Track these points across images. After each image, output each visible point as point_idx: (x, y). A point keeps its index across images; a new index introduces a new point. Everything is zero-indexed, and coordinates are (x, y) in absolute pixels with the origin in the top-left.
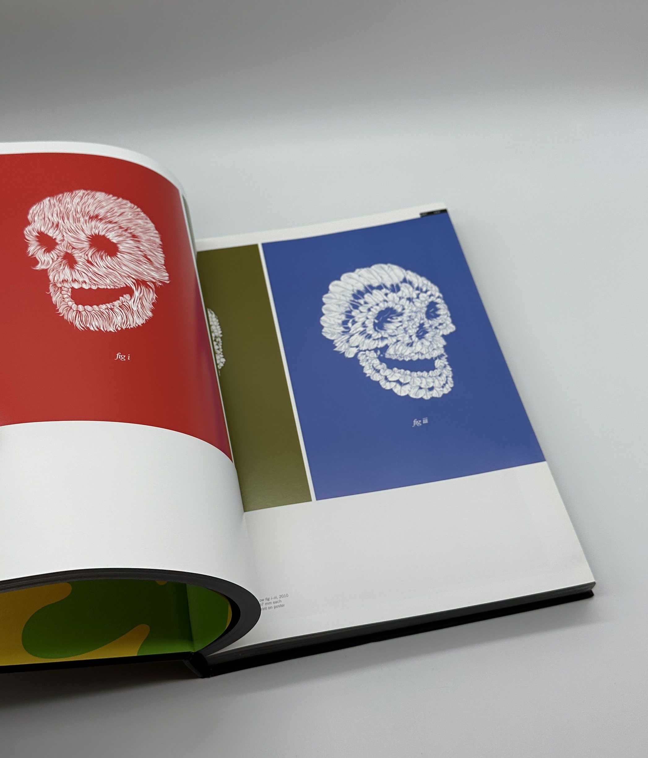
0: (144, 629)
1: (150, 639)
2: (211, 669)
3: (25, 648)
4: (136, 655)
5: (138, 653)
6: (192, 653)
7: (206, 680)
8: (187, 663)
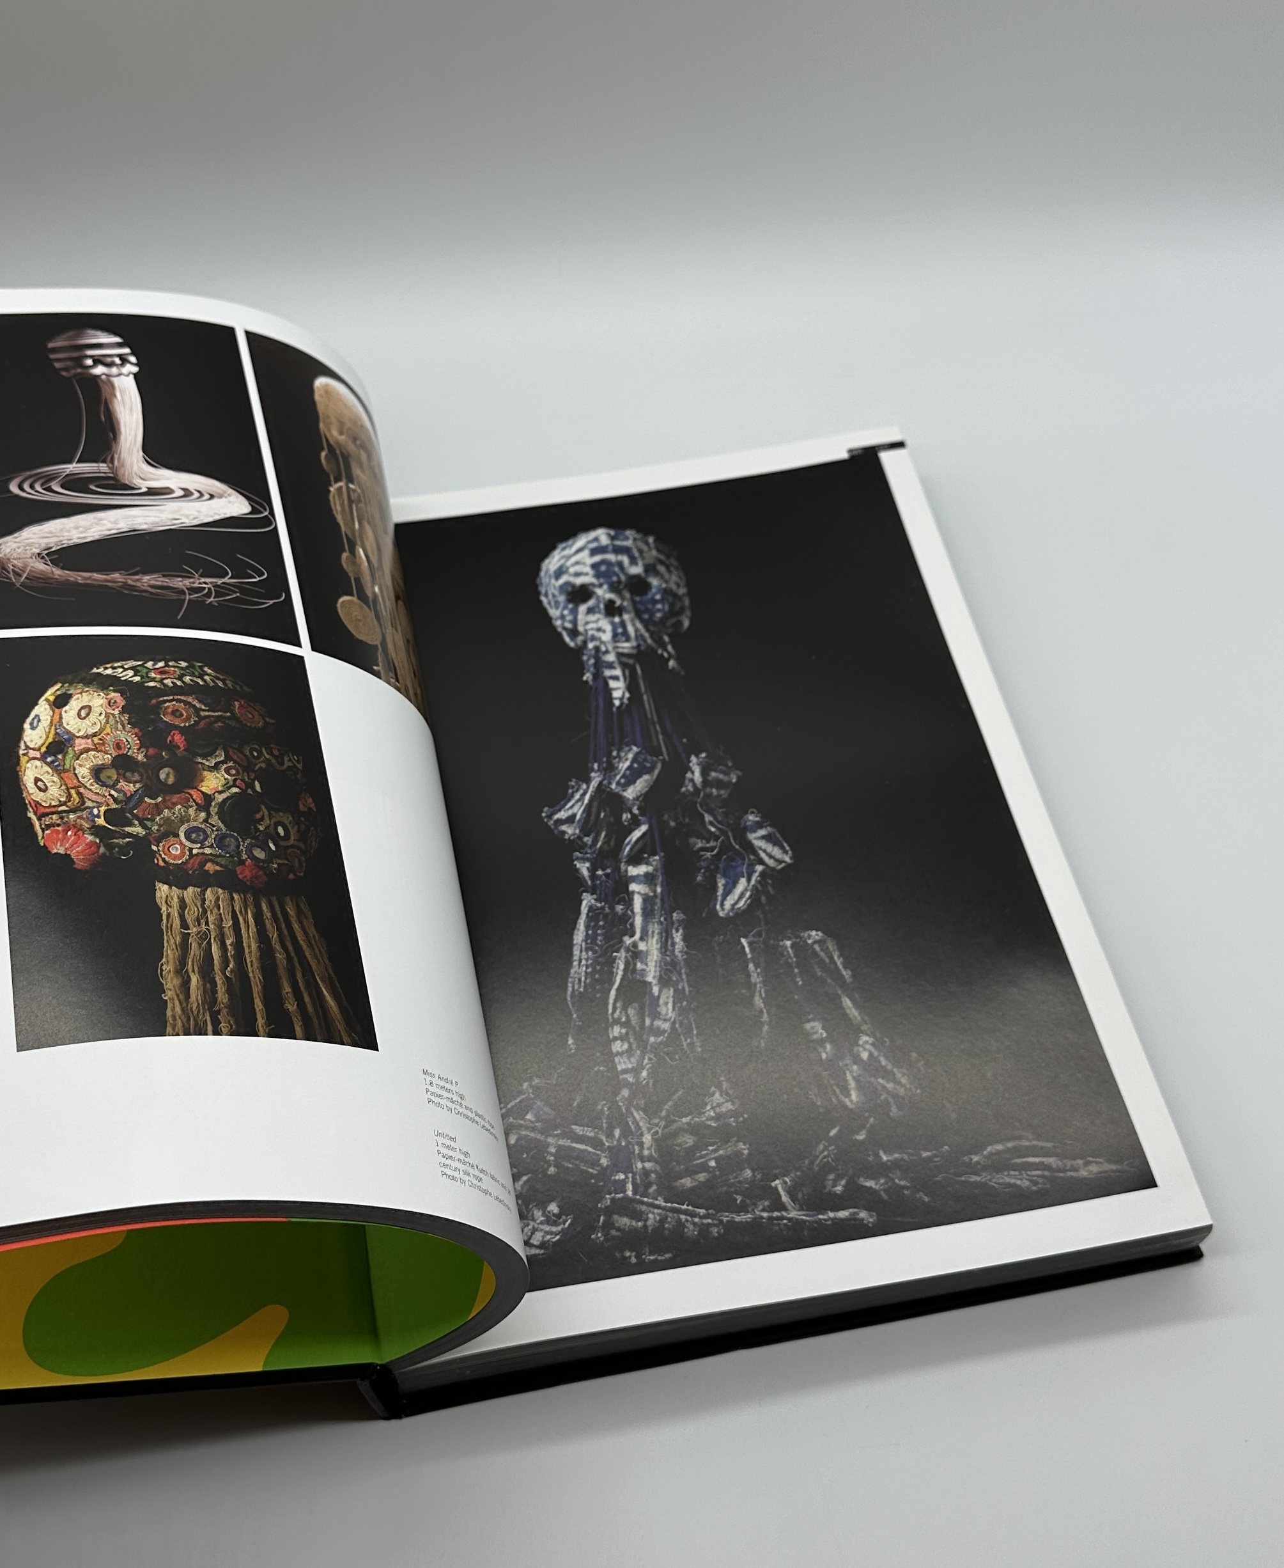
0: (276, 1316)
1: (289, 1337)
2: (405, 1401)
3: (29, 1353)
4: (259, 1369)
5: (263, 1366)
6: (377, 1365)
7: (394, 1423)
8: (364, 1386)
